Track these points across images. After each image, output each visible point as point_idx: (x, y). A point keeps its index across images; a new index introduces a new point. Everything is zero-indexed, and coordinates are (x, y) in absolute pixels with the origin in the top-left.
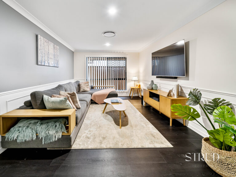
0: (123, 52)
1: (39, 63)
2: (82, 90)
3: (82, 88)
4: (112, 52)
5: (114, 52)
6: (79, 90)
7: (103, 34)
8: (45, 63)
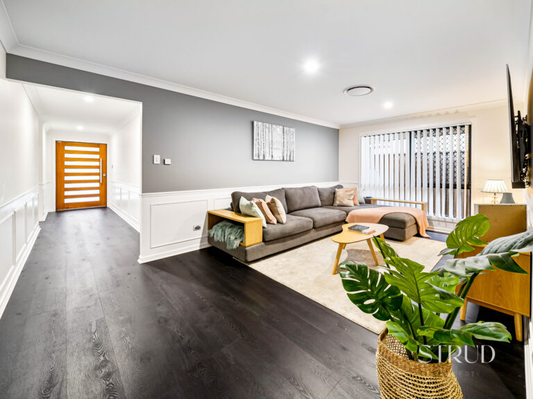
0: (457, 112)
1: (255, 158)
2: (337, 202)
3: (338, 198)
4: (422, 117)
5: (430, 116)
6: (333, 202)
7: (345, 92)
8: (264, 157)
